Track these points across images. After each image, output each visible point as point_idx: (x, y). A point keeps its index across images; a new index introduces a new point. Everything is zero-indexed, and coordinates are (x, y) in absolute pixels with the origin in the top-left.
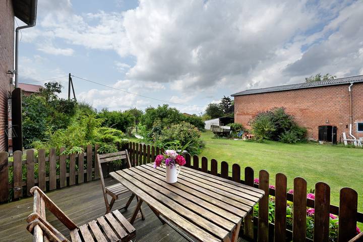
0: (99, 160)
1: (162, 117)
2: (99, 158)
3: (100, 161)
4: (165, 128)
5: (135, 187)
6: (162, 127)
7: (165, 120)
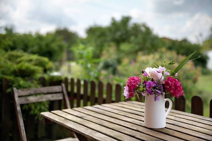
0: (17, 99)
1: (118, 42)
2: (16, 95)
3: (18, 101)
4: (126, 61)
5: (90, 130)
6: (119, 62)
7: (125, 47)
